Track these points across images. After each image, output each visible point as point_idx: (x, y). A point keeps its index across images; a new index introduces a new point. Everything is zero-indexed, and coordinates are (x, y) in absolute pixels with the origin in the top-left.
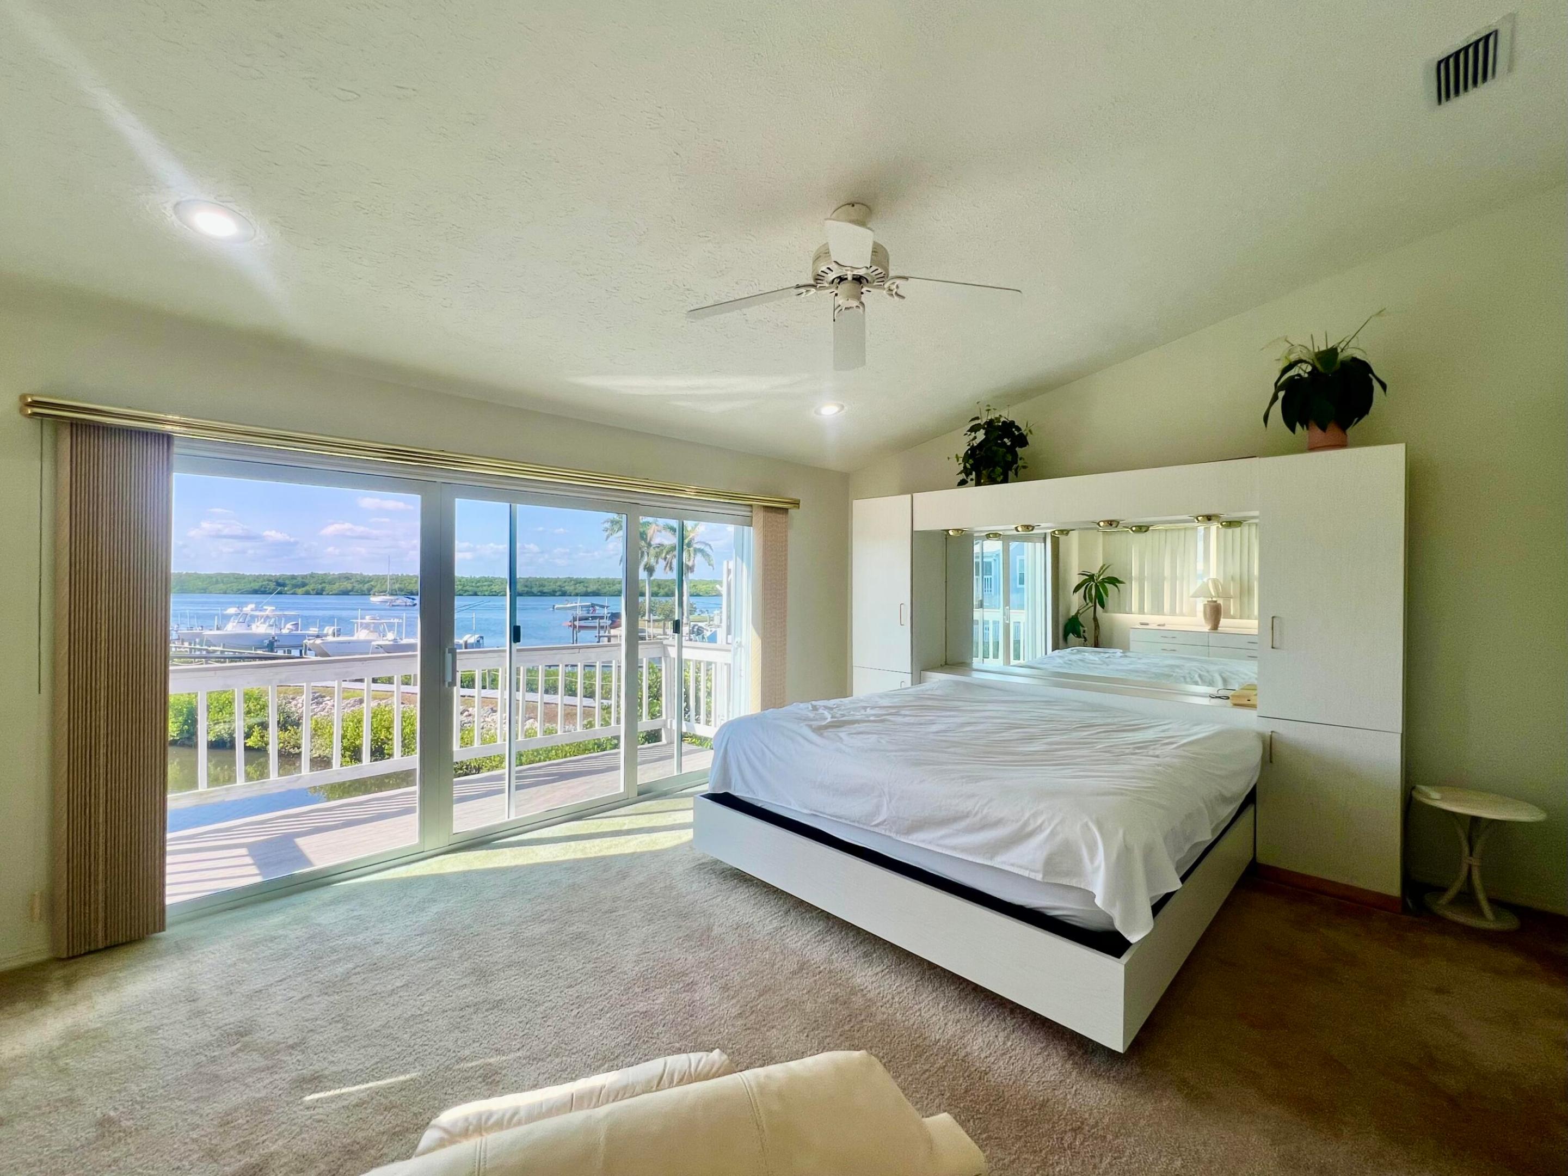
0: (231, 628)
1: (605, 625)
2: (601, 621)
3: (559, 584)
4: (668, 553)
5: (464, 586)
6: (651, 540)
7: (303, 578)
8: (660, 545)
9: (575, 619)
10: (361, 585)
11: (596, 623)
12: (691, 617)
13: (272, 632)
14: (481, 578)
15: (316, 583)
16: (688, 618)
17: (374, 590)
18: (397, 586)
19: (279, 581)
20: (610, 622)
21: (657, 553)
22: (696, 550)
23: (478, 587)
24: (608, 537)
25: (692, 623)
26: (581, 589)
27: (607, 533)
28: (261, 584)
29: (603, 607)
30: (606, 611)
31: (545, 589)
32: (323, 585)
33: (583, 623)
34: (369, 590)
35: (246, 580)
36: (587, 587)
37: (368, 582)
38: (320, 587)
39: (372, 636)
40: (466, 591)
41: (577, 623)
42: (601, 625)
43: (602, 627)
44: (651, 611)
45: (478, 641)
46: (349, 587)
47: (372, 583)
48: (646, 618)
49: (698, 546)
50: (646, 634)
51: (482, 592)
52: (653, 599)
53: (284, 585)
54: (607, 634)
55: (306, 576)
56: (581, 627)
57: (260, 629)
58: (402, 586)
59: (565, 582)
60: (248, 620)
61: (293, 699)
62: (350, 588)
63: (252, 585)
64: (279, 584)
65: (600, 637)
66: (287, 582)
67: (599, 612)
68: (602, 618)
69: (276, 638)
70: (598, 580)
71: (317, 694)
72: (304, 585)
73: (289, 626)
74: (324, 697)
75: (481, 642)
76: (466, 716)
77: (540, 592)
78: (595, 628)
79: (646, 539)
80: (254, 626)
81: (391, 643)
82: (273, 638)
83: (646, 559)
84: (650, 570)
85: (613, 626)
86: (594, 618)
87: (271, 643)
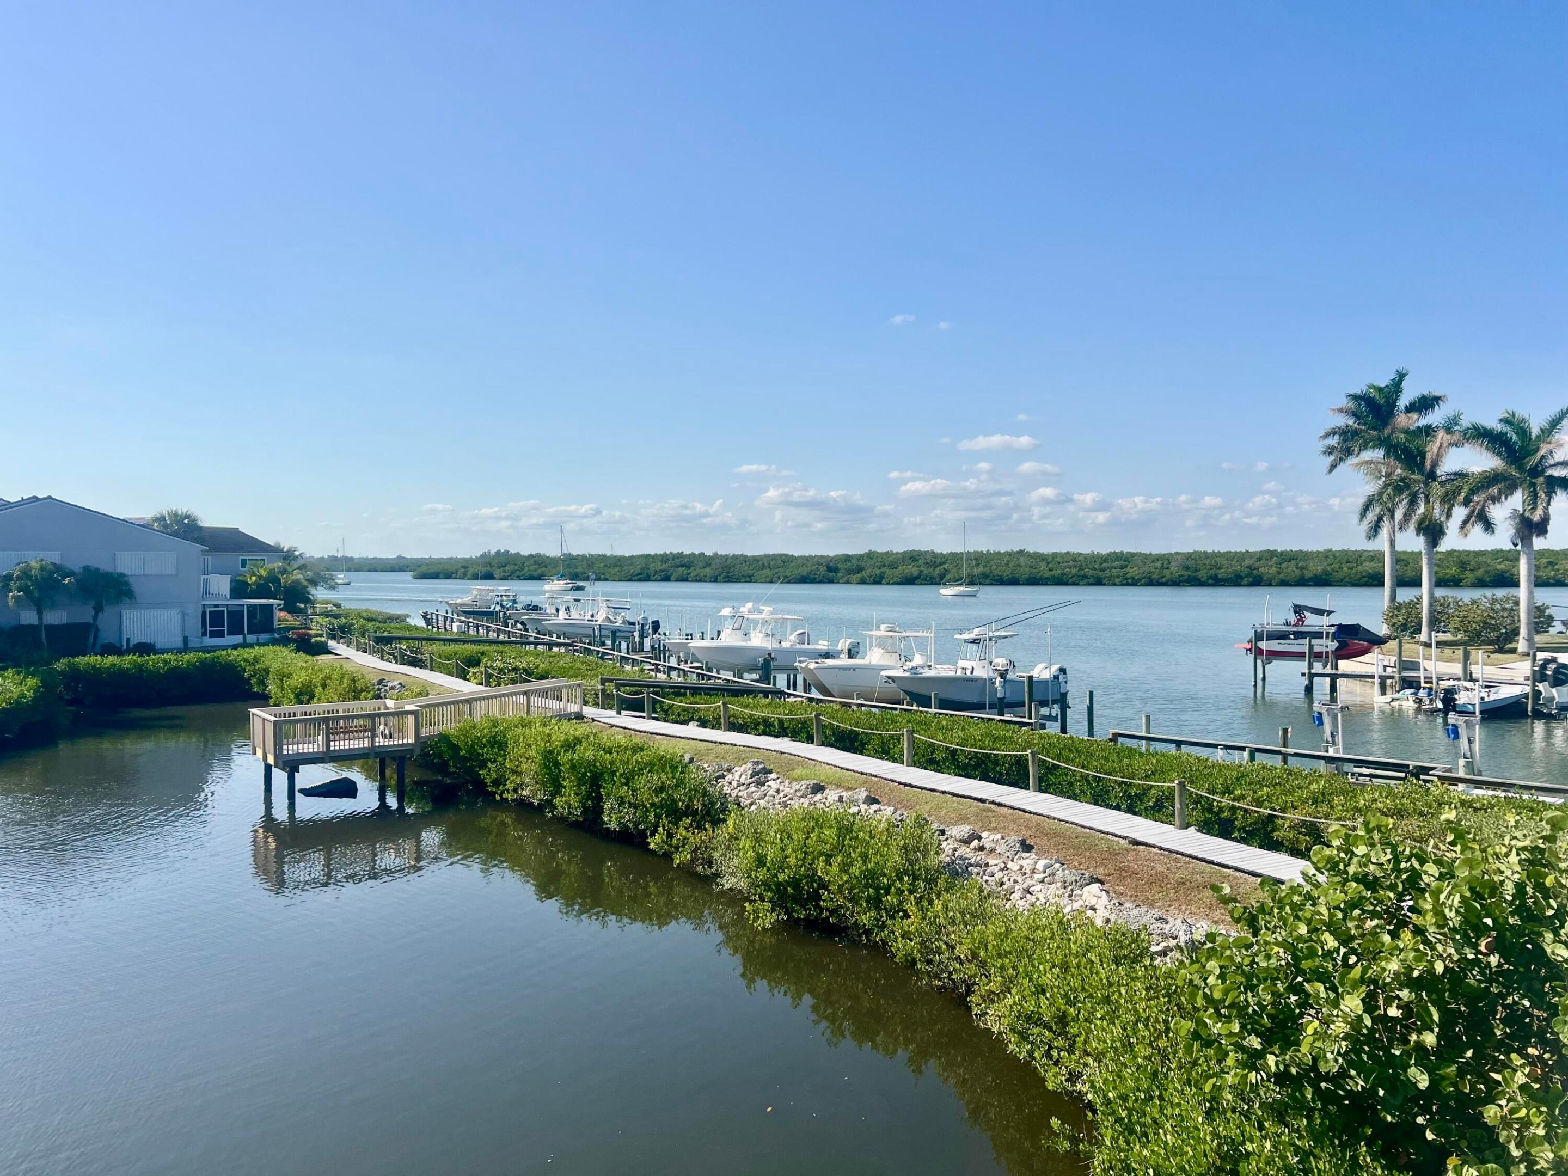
0: (728, 636)
1: (1324, 650)
2: (1314, 641)
3: (1247, 562)
4: (1473, 492)
5: (1081, 569)
6: (1435, 464)
7: (858, 560)
8: (1456, 476)
9: (1259, 637)
10: (931, 570)
11: (1302, 646)
13: (769, 644)
14: (1110, 554)
15: (873, 566)
16: (1530, 640)
17: (948, 577)
18: (977, 571)
19: (831, 564)
20: (1336, 644)
21: (1447, 494)
23: (1104, 570)
24: (1333, 467)
25: (1541, 655)
26: (1290, 570)
27: (1332, 457)
28: (809, 569)
29: (1320, 612)
30: (1325, 621)
31: (1222, 574)
32: (883, 569)
33: (1275, 645)
34: (942, 576)
35: (794, 564)
36: (1302, 568)
37: (941, 564)
38: (878, 572)
40: (1084, 577)
41: (1263, 645)
42: (1316, 649)
43: (1318, 656)
44: (1434, 623)
45: (1056, 677)
46: (915, 571)
47: (946, 566)
48: (1423, 637)
50: (1422, 674)
51: (1110, 578)
52: (1440, 593)
54: (1328, 670)
55: (862, 556)
56: (1272, 654)
57: (757, 639)
58: (987, 569)
59: (1260, 559)
61: (729, 770)
62: (916, 574)
63: (800, 570)
64: (830, 569)
65: (1313, 675)
66: (840, 566)
67: (1312, 620)
68: (1318, 635)
69: (773, 655)
71: (761, 766)
72: (860, 569)
74: (770, 772)
75: (1061, 678)
76: (975, 849)
77: (1210, 577)
78: (1299, 656)
79: (1423, 463)
80: (750, 636)
81: (907, 674)
82: (770, 654)
83: (1421, 509)
84: (1433, 532)
85: (1345, 652)
86: (1299, 635)
87: (767, 662)
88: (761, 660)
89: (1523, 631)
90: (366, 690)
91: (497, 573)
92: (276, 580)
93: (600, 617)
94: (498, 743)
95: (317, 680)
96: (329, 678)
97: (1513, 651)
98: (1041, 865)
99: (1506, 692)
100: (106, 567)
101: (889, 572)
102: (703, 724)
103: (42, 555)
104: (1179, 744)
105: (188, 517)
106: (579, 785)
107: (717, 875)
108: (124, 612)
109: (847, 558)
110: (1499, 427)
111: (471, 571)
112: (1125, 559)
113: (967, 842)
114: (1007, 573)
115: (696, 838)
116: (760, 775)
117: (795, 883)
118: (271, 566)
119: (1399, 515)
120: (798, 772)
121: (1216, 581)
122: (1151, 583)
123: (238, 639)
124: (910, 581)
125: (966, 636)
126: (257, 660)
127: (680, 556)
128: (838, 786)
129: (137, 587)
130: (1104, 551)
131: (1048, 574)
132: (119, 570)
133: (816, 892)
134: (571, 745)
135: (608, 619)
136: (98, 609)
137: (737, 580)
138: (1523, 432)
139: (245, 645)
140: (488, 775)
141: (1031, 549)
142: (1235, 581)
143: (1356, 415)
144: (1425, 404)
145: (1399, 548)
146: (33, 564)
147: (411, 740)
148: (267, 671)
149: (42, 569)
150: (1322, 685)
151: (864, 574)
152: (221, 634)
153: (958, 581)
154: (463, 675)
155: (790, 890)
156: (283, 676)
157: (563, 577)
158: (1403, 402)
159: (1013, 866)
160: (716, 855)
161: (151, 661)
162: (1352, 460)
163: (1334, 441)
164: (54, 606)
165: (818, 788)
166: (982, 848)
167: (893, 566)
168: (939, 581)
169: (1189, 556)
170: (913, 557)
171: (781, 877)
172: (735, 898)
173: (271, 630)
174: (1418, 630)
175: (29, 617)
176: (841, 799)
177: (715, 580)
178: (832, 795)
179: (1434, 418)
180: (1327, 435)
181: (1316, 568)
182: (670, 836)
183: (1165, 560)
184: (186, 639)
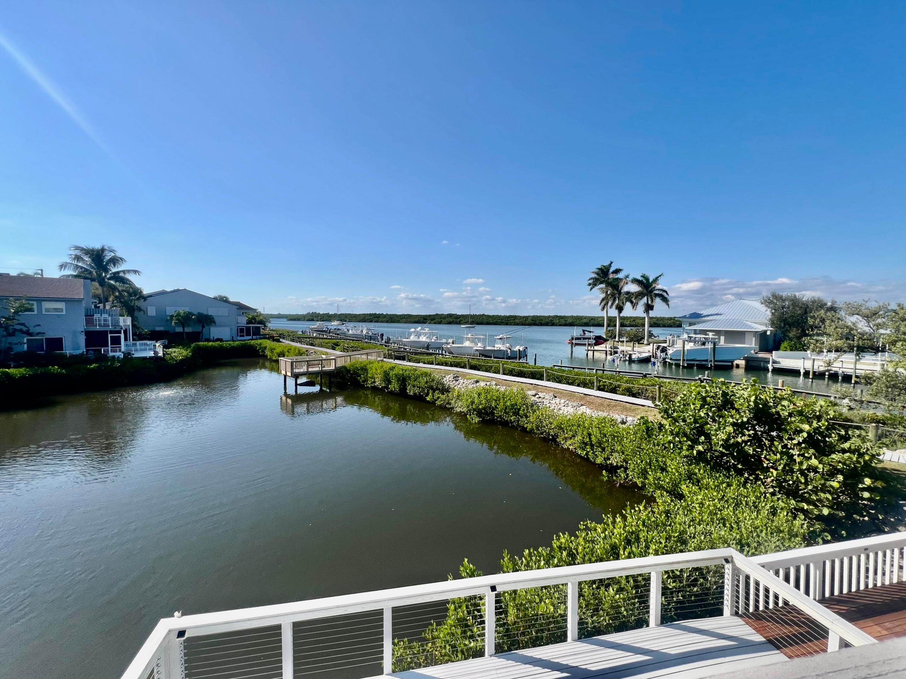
0: (413, 338)
1: (591, 343)
2: (589, 341)
6: (621, 289)
8: (628, 293)
9: (573, 339)
11: (586, 342)
12: (650, 340)
13: (428, 340)
16: (648, 340)
17: (462, 322)
20: (594, 341)
21: (625, 298)
22: (656, 295)
24: (591, 289)
26: (563, 321)
27: (591, 287)
29: (590, 332)
30: (592, 334)
31: (543, 322)
33: (577, 342)
34: (460, 322)
39: (472, 345)
40: (503, 323)
41: (574, 342)
42: (589, 343)
43: (590, 345)
44: (620, 335)
45: (525, 350)
46: (452, 320)
47: (461, 319)
48: (617, 339)
49: (656, 292)
52: (622, 328)
53: (426, 319)
54: (592, 349)
55: (434, 315)
56: (576, 344)
57: (423, 339)
60: (418, 335)
61: (444, 377)
65: (588, 350)
67: (587, 334)
68: (590, 339)
70: (572, 317)
71: (455, 376)
72: (434, 319)
73: (434, 338)
74: (459, 377)
76: (538, 398)
78: (585, 345)
79: (618, 289)
80: (421, 338)
82: (429, 343)
83: (617, 302)
84: (620, 309)
85: (597, 344)
86: (584, 339)
87: (428, 346)
88: (426, 345)
89: (646, 338)
90: (304, 353)
91: (315, 319)
92: (254, 319)
93: (365, 332)
94: (364, 369)
95: (286, 350)
96: (290, 349)
97: (643, 343)
98: (562, 401)
99: (644, 355)
100: (205, 313)
101: (443, 320)
102: (424, 363)
103: (183, 308)
104: (574, 368)
105: (225, 297)
106: (398, 382)
107: (453, 408)
108: (211, 328)
109: (430, 316)
110: (640, 279)
111: (306, 318)
112: (515, 317)
113: (535, 396)
114: (480, 321)
115: (443, 397)
116: (456, 378)
117: (484, 409)
118: (253, 314)
119: (610, 303)
120: (468, 377)
121: (541, 324)
122: (523, 324)
123: (250, 337)
124: (450, 323)
125: (498, 337)
126: (261, 344)
127: (375, 314)
128: (484, 381)
129: (216, 320)
130: (508, 315)
131: (492, 322)
132: (209, 314)
133: (492, 411)
134: (392, 368)
135: (367, 333)
136: (203, 327)
137: (395, 322)
138: (647, 279)
139: (252, 339)
140: (361, 379)
141: (486, 314)
142: (547, 324)
143: (597, 274)
144: (617, 271)
145: (609, 315)
146: (181, 311)
147: (334, 368)
148: (265, 348)
149: (184, 313)
150: (590, 353)
151: (435, 321)
152: (243, 336)
153: (466, 323)
154: (334, 349)
155: (483, 411)
156: (272, 350)
157: (338, 320)
158: (611, 270)
159: (553, 402)
160: (453, 402)
161: (224, 344)
162: (596, 288)
163: (591, 281)
164: (189, 326)
165: (477, 382)
166: (540, 397)
167: (444, 318)
168: (459, 323)
169: (533, 316)
170: (450, 316)
171: (480, 407)
172: (462, 415)
173: (259, 334)
174: (615, 337)
175: (179, 329)
176: (486, 385)
177: (387, 322)
178: (482, 384)
179: (621, 275)
180: (589, 280)
181: (570, 321)
182: (433, 396)
183: (526, 318)
184: (233, 337)
